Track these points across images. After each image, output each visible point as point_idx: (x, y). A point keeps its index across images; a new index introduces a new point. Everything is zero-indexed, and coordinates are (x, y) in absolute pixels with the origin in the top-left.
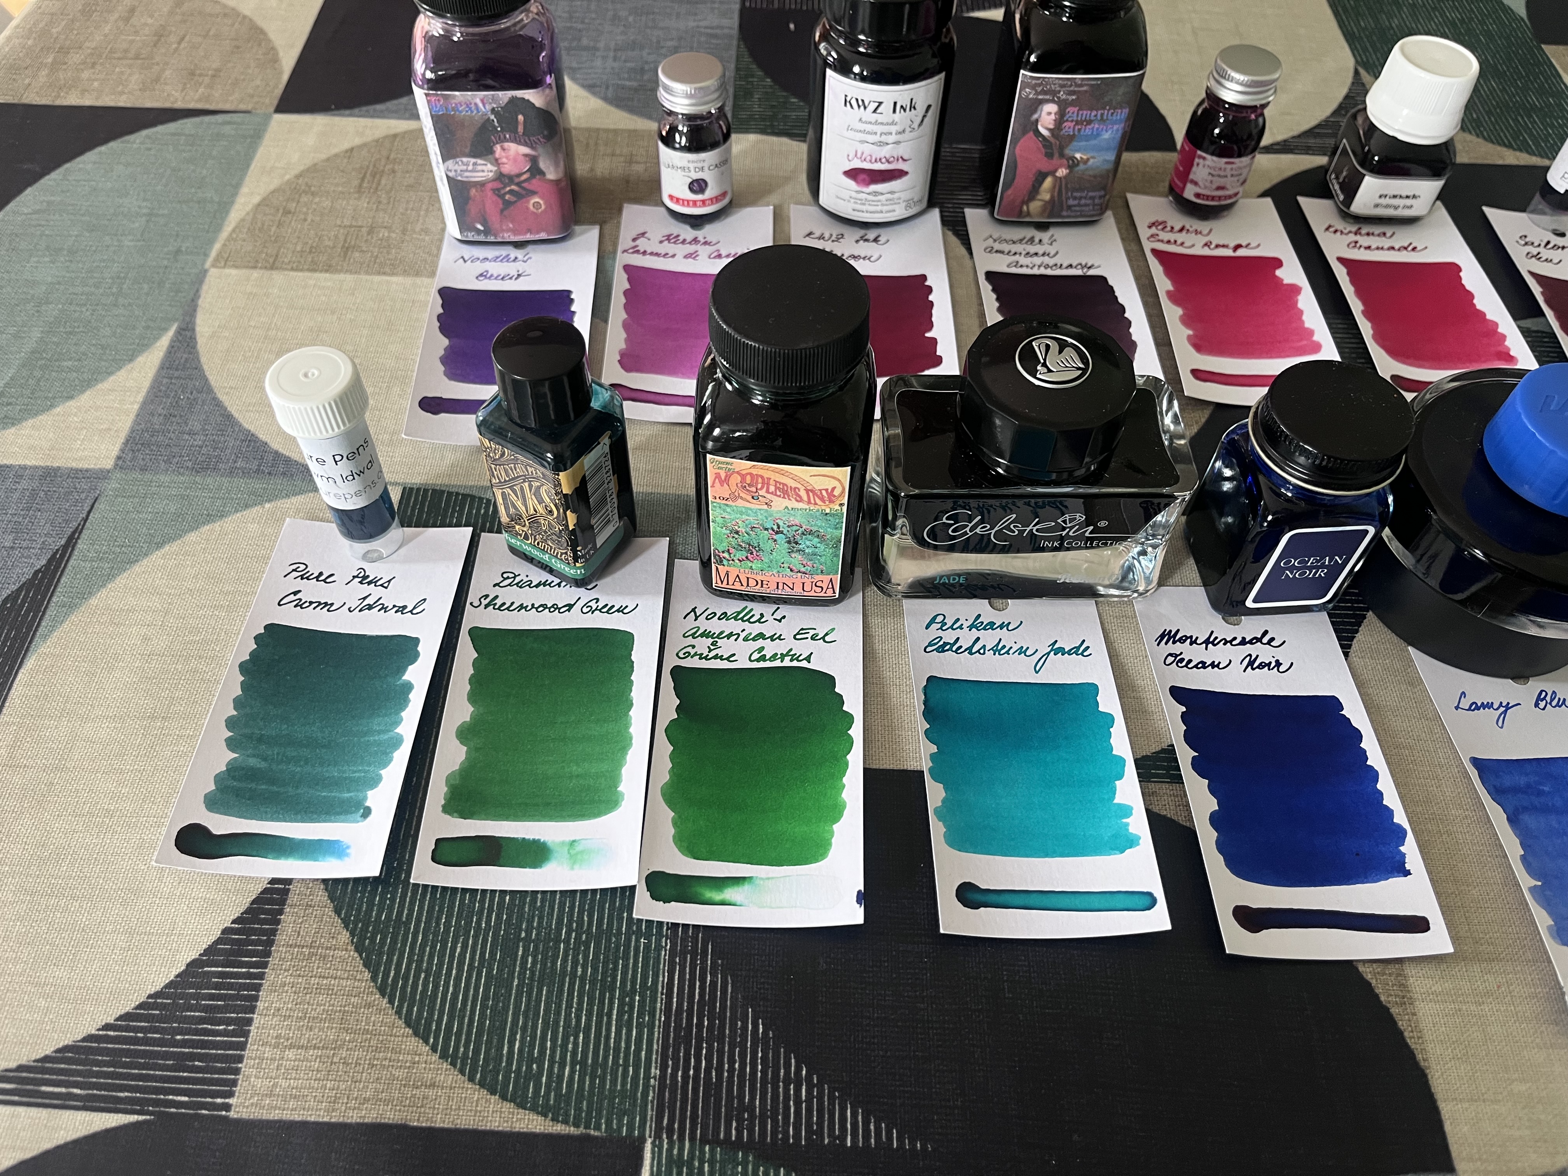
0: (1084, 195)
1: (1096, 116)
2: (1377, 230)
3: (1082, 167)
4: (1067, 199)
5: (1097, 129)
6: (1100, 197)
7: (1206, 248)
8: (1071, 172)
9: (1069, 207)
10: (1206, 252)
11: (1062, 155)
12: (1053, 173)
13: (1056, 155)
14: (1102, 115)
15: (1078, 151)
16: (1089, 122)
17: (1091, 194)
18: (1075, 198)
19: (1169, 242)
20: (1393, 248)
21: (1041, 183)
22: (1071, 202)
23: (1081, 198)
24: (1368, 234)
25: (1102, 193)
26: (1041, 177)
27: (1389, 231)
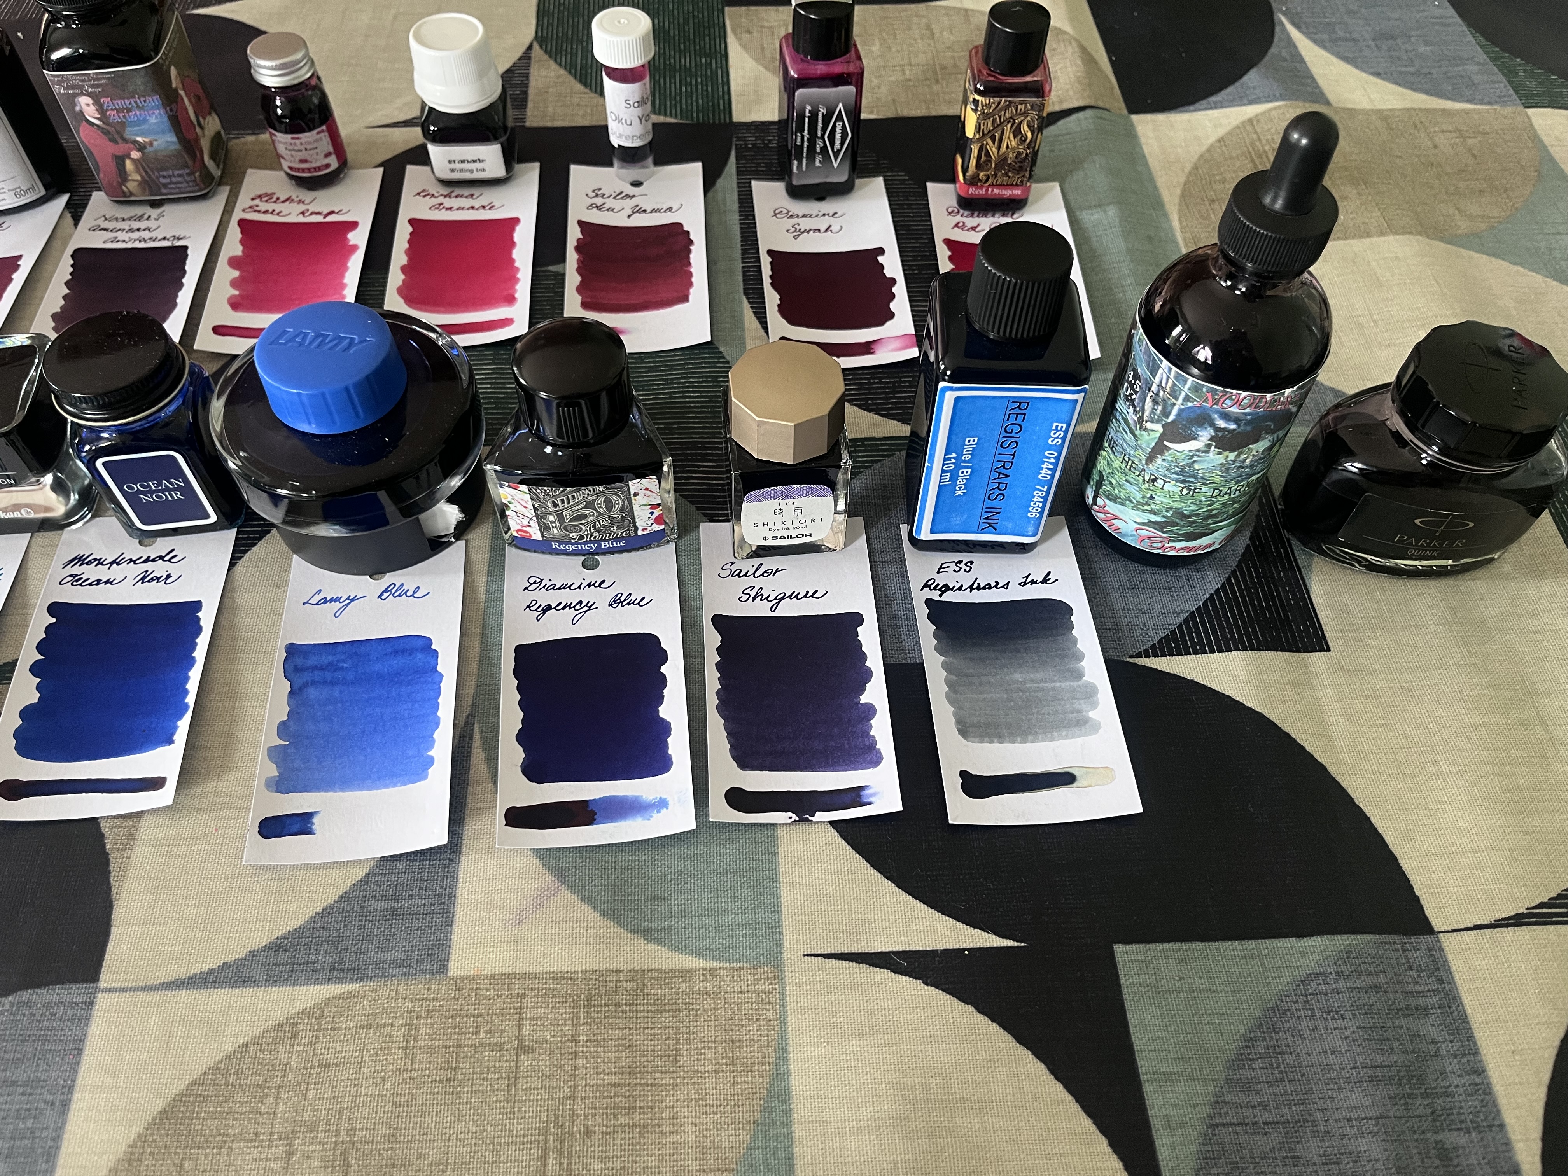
0: (170, 172)
1: (130, 104)
2: (466, 192)
3: (149, 149)
4: (158, 178)
5: (140, 115)
6: (188, 174)
7: (301, 216)
8: (143, 154)
9: (165, 185)
10: (301, 219)
11: (125, 140)
12: (128, 156)
13: (120, 141)
14: (136, 102)
15: (138, 135)
16: (129, 110)
17: (176, 172)
18: (164, 177)
19: (266, 212)
20: (473, 208)
21: (124, 165)
22: (162, 180)
23: (170, 176)
24: (456, 197)
25: (187, 171)
26: (120, 161)
27: (476, 191)
